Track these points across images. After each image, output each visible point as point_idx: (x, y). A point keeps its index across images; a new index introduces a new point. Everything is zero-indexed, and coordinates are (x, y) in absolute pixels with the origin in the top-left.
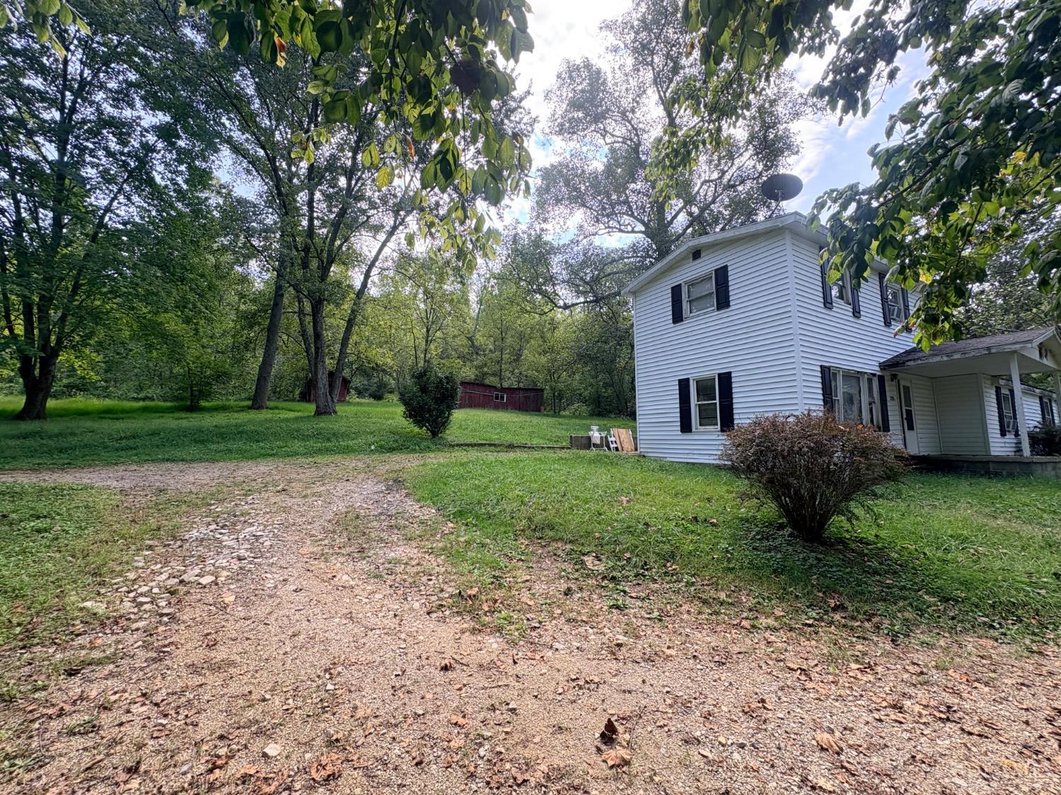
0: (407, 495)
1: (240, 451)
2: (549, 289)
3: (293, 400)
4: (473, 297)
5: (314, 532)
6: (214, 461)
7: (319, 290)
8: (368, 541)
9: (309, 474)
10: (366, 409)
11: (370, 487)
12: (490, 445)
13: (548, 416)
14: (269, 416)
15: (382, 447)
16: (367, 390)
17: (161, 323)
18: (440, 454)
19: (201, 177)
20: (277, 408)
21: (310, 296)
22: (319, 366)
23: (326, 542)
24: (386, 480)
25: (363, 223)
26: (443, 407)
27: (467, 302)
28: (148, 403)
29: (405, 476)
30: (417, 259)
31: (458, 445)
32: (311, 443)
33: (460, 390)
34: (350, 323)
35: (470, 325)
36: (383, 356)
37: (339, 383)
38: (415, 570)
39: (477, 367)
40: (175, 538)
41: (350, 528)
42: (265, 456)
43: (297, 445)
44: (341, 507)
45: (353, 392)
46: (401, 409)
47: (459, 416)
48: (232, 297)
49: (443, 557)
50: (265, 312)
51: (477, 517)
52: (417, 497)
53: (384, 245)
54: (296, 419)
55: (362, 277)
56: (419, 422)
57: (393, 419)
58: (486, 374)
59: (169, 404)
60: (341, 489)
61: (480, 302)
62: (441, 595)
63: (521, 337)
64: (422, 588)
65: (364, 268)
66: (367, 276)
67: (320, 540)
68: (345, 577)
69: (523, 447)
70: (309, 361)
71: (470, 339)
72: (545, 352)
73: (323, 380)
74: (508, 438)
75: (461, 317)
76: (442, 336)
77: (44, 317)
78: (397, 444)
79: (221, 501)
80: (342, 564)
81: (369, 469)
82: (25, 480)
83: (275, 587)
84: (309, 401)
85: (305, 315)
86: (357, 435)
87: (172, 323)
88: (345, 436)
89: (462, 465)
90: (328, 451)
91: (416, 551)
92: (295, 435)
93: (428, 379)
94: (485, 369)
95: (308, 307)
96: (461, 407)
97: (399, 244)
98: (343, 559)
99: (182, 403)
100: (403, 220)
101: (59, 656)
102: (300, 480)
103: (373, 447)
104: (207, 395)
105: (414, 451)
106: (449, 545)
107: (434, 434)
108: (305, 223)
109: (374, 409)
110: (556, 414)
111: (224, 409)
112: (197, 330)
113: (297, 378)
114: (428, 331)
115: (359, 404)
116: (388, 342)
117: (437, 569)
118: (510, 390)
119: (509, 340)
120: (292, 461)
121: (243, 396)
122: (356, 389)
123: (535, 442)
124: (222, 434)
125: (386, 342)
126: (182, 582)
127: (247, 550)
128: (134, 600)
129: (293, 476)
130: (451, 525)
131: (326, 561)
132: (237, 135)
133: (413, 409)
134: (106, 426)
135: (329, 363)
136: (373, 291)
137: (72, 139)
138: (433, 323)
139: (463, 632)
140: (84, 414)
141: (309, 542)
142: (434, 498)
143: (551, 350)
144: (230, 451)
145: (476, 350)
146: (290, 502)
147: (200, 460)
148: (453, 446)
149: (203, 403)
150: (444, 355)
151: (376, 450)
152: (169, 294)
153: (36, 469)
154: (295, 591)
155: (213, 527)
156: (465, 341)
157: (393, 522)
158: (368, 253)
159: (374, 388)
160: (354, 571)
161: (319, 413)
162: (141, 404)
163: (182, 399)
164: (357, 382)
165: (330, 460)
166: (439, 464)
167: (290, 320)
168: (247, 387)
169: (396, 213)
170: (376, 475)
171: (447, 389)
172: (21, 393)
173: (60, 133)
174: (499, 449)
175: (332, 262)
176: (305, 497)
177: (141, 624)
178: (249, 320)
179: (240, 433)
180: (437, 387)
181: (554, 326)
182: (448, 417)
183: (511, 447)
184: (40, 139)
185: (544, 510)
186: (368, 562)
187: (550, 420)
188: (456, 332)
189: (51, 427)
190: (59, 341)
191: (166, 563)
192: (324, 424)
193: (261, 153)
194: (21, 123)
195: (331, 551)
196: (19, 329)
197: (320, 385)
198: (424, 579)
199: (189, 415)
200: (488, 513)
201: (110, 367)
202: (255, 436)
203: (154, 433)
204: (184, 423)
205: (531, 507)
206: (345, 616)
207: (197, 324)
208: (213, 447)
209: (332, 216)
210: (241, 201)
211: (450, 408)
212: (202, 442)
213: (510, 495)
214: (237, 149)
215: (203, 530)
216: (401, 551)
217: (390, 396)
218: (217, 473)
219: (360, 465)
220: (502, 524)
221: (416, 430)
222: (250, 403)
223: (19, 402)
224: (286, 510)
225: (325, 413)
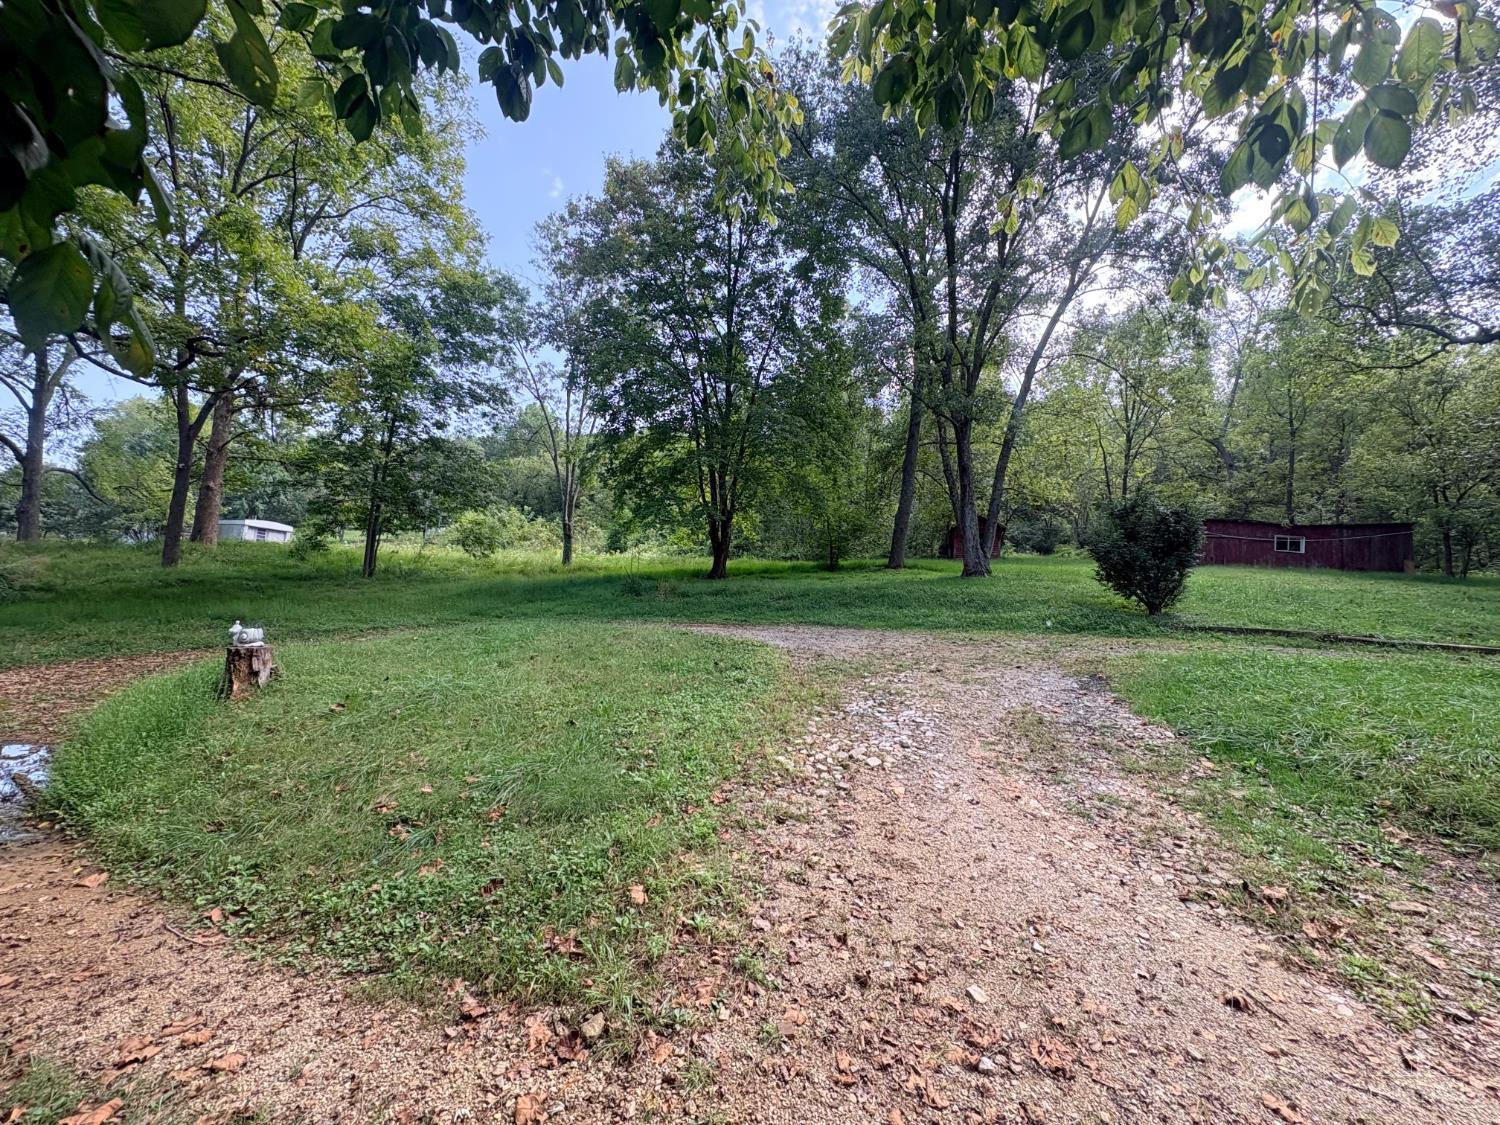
0: (1116, 702)
1: (882, 618)
2: (1431, 309)
3: (932, 557)
4: (1219, 366)
5: (982, 731)
6: (860, 627)
7: (966, 408)
8: (1062, 758)
9: (967, 653)
10: (1033, 567)
11: (1053, 681)
12: (1276, 633)
13: (1428, 580)
14: (909, 577)
15: (1063, 623)
16: (1028, 540)
17: (804, 477)
18: (1169, 642)
19: (836, 304)
20: (915, 567)
21: (954, 420)
22: (967, 510)
23: (1000, 748)
24: (1077, 673)
25: (1025, 296)
26: (1172, 562)
27: (1206, 379)
28: (795, 562)
29: (1109, 671)
30: (1111, 327)
31: (1202, 629)
32: (961, 613)
33: (1203, 535)
34: (1007, 446)
35: (1215, 418)
36: (1056, 489)
37: (993, 532)
38: (1148, 822)
39: (1231, 492)
40: (837, 708)
41: (1032, 735)
42: (910, 625)
43: (946, 615)
44: (1015, 704)
45: (1008, 544)
46: (1090, 568)
47: (1199, 578)
48: (863, 435)
49: (1198, 815)
50: (900, 447)
51: (1267, 761)
52: (1135, 707)
53: (1055, 320)
54: (941, 580)
55: (1022, 378)
56: (1124, 585)
57: (1076, 582)
58: (1252, 502)
59: (811, 563)
60: (1011, 678)
61: (1237, 372)
62: (1204, 877)
63: (1343, 422)
64: (1166, 855)
65: (1025, 363)
66: (1030, 373)
67: (992, 743)
68: (1033, 803)
69: (1366, 642)
70: (954, 504)
71: (1213, 442)
72: (1413, 447)
73: (972, 530)
74: (1321, 623)
75: (1196, 407)
76: (1155, 444)
77: (722, 485)
78: (1088, 621)
79: (875, 674)
80: (1027, 782)
81: (1047, 656)
82: (723, 633)
83: (946, 790)
84: (951, 557)
85: (946, 444)
86: (1023, 604)
87: (813, 475)
88: (1008, 605)
89: (1220, 663)
90: (984, 625)
91: (1144, 792)
92: (942, 601)
93: (1140, 518)
94: (1252, 494)
95: (951, 433)
96: (1205, 562)
97: (1079, 312)
98: (1028, 777)
99: (821, 562)
100: (1086, 273)
101: (768, 801)
102: (955, 661)
103: (1049, 624)
104: (843, 552)
105: (1117, 633)
106: (1208, 798)
107: (1153, 608)
108: (945, 321)
109: (1044, 567)
110: (1450, 577)
111: (861, 568)
112: (835, 480)
113: (936, 529)
114: (1129, 440)
115: (1018, 561)
116: (1062, 464)
117: (1189, 833)
118: (1315, 530)
119: (1310, 433)
120: (942, 633)
121: (879, 552)
122: (1012, 539)
123: (1398, 633)
124: (864, 598)
125: (1058, 467)
126: (851, 757)
127: (909, 737)
128: (814, 766)
129: (947, 654)
130: (1210, 765)
131: (1004, 773)
132: (867, 242)
133: (1114, 567)
134: (769, 585)
135: (981, 506)
136: (1038, 394)
137: (736, 310)
138: (1138, 425)
139: (1263, 957)
140: (749, 573)
141: (978, 744)
142: (1169, 713)
143: (1438, 439)
144: (873, 617)
145: (1228, 461)
146: (947, 687)
147: (847, 626)
148: (1193, 630)
149: (842, 562)
150: (1161, 475)
151: (1054, 629)
152: (811, 443)
153: (725, 624)
154: (971, 802)
155: (871, 703)
156: (1203, 447)
157: (1098, 739)
158: (1030, 340)
159: (1038, 537)
160: (1045, 797)
161: (967, 573)
162: (789, 563)
163: (822, 558)
164: (1014, 529)
165: (990, 637)
166: (1171, 659)
167: (929, 454)
168: (882, 541)
169: (1074, 266)
170: (1061, 665)
171: (1176, 533)
172: (710, 554)
173: (727, 308)
174: (1299, 641)
175: (981, 366)
176: (966, 682)
177: (824, 792)
178: (883, 460)
179: (880, 596)
180: (1157, 531)
181: (1443, 386)
182: (1180, 581)
183: (1329, 640)
184: (716, 318)
185: (1456, 778)
186: (1065, 790)
187: (1435, 588)
188: (1184, 434)
189: (733, 585)
190: (733, 505)
191: (834, 735)
192: (976, 587)
193: (891, 251)
194: (704, 308)
195: (1008, 761)
196: (708, 497)
197: (969, 535)
198: (1168, 842)
199: (830, 575)
200: (1292, 757)
201: (767, 525)
202: (898, 602)
203: (804, 594)
204: (828, 584)
205: (1409, 765)
206: (1043, 857)
207: (835, 473)
208: (858, 611)
209: (977, 302)
210: (874, 320)
211: (1184, 565)
212: (846, 605)
213: (1347, 733)
214: (867, 260)
215: (861, 704)
216: (1117, 787)
217: (1065, 548)
218: (865, 643)
219: (1033, 647)
220: (1329, 785)
221: (1119, 600)
222: (886, 561)
223: (708, 563)
224: (944, 696)
225: (976, 573)
